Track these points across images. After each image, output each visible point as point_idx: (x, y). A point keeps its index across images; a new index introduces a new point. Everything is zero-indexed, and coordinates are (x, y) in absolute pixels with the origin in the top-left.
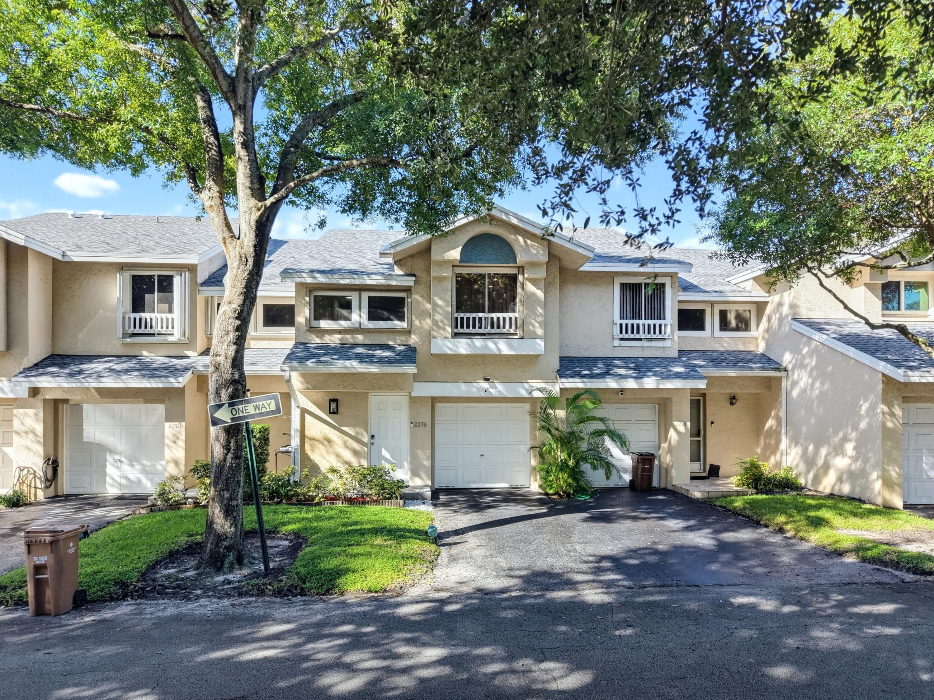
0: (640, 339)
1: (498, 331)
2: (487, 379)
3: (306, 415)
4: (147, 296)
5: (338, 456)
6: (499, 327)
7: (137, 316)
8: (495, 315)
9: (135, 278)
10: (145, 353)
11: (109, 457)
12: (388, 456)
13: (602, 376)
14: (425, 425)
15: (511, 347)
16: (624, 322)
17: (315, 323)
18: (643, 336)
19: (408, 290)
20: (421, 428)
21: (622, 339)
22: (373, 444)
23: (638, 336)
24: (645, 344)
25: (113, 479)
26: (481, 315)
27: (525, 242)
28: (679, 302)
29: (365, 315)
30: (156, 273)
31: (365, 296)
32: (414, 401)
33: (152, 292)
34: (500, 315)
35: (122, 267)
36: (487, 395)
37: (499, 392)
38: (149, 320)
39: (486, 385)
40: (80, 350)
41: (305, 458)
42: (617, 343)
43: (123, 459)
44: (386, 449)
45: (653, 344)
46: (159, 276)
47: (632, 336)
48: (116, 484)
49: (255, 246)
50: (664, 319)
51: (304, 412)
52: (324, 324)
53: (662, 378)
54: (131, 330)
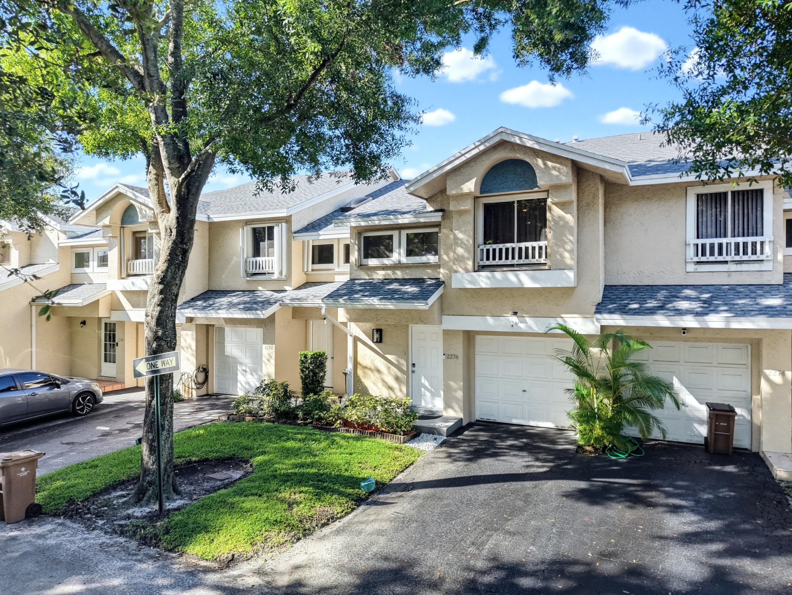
0: (726, 262)
1: (527, 261)
2: (515, 313)
3: (359, 343)
4: (261, 243)
5: (383, 381)
6: (527, 257)
7: (254, 259)
8: (523, 245)
9: (254, 230)
10: (260, 288)
11: (239, 368)
12: (427, 384)
13: (652, 311)
14: (457, 357)
15: (533, 279)
16: (700, 242)
17: (364, 261)
18: (728, 258)
19: (438, 225)
20: (453, 361)
21: (698, 263)
22: (413, 372)
23: (720, 259)
24: (733, 267)
25: (242, 384)
26: (509, 245)
27: (545, 164)
28: (785, 211)
29: (403, 251)
30: (266, 225)
31: (404, 233)
32: (447, 333)
33: (264, 241)
34: (529, 244)
35: (247, 222)
36: (515, 330)
37: (530, 327)
38: (261, 263)
39: (514, 319)
40: (224, 287)
41: (357, 380)
42: (691, 268)
43: (248, 370)
44: (425, 378)
45: (745, 267)
46: (268, 227)
47: (712, 259)
48: (243, 388)
49: (177, 218)
50: (762, 235)
51: (356, 339)
52: (372, 262)
53: (737, 315)
54: (251, 271)
